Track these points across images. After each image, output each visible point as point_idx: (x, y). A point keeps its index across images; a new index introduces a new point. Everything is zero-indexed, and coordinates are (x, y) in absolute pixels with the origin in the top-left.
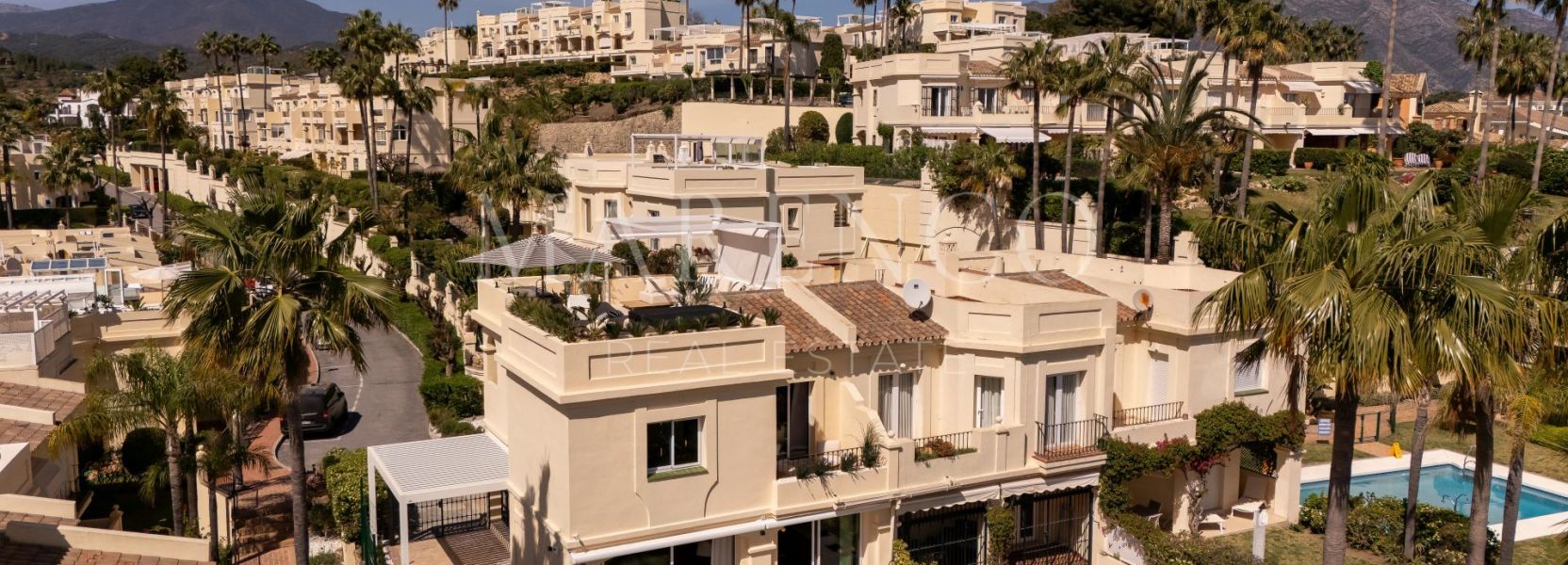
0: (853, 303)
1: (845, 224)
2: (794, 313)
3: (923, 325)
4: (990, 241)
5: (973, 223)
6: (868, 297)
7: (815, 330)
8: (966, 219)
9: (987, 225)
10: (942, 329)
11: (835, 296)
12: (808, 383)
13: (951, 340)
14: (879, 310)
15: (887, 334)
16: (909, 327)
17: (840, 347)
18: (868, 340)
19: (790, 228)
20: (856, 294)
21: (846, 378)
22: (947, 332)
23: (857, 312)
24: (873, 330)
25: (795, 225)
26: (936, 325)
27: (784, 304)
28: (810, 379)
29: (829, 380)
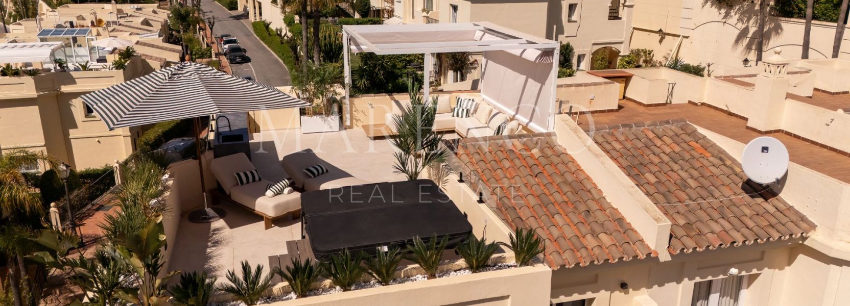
0: (656, 160)
1: (617, 18)
2: (570, 178)
3: (768, 206)
4: (750, 35)
5: (734, 18)
6: (677, 149)
7: (600, 216)
8: (727, 15)
9: (748, 21)
10: (803, 219)
11: (629, 145)
12: (584, 301)
13: (816, 239)
14: (695, 174)
15: (717, 228)
16: (747, 211)
17: (642, 256)
18: (687, 241)
19: (569, 21)
20: (659, 143)
21: (644, 290)
22: (813, 227)
23: (663, 178)
24: (692, 219)
25: (574, 18)
26: (790, 208)
27: (556, 160)
28: (589, 295)
29: (618, 295)
